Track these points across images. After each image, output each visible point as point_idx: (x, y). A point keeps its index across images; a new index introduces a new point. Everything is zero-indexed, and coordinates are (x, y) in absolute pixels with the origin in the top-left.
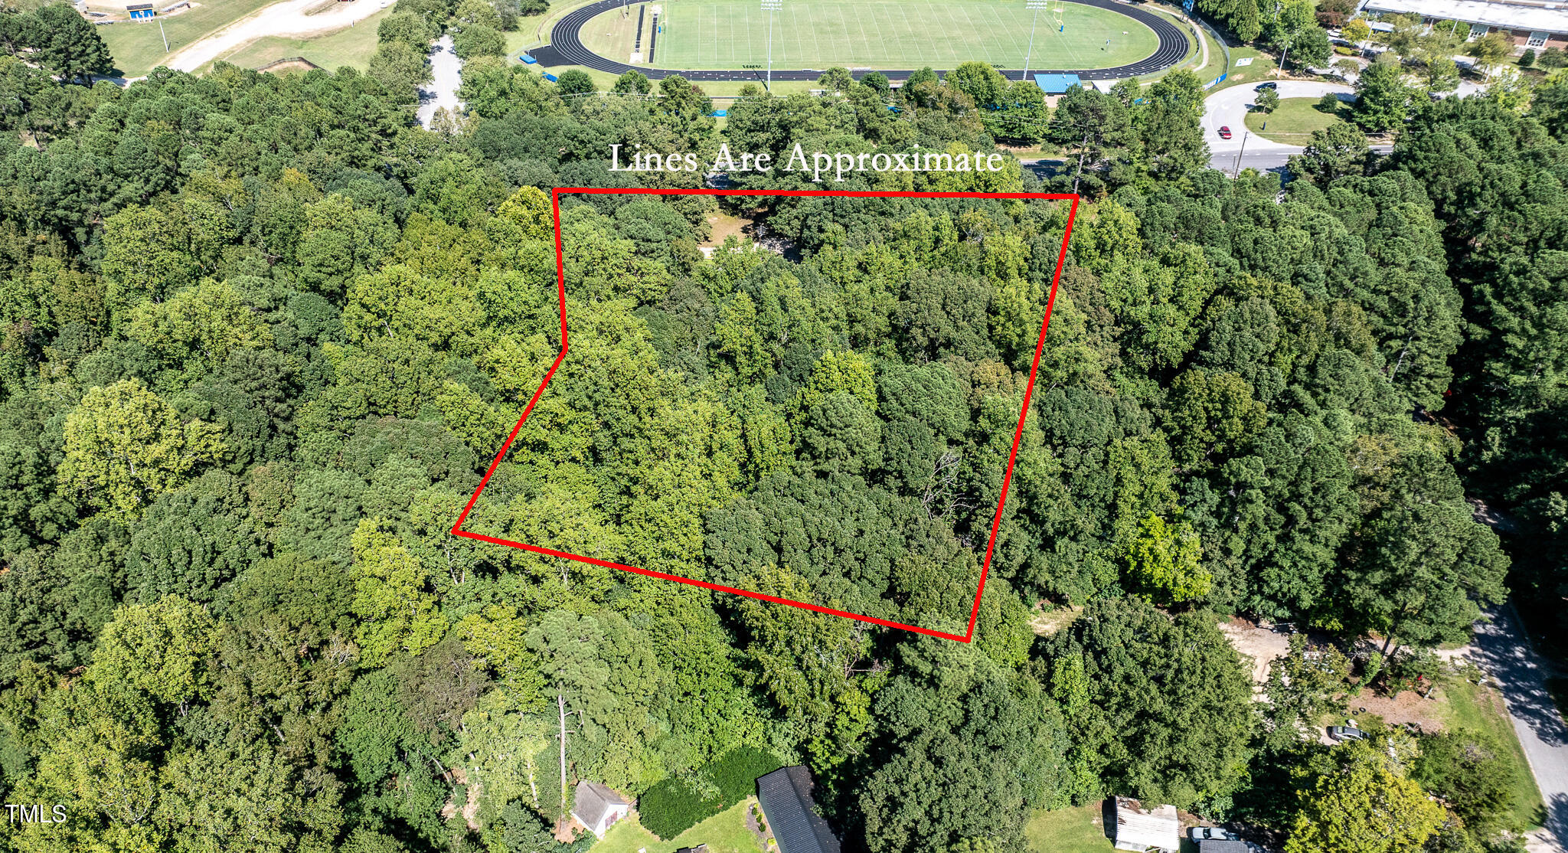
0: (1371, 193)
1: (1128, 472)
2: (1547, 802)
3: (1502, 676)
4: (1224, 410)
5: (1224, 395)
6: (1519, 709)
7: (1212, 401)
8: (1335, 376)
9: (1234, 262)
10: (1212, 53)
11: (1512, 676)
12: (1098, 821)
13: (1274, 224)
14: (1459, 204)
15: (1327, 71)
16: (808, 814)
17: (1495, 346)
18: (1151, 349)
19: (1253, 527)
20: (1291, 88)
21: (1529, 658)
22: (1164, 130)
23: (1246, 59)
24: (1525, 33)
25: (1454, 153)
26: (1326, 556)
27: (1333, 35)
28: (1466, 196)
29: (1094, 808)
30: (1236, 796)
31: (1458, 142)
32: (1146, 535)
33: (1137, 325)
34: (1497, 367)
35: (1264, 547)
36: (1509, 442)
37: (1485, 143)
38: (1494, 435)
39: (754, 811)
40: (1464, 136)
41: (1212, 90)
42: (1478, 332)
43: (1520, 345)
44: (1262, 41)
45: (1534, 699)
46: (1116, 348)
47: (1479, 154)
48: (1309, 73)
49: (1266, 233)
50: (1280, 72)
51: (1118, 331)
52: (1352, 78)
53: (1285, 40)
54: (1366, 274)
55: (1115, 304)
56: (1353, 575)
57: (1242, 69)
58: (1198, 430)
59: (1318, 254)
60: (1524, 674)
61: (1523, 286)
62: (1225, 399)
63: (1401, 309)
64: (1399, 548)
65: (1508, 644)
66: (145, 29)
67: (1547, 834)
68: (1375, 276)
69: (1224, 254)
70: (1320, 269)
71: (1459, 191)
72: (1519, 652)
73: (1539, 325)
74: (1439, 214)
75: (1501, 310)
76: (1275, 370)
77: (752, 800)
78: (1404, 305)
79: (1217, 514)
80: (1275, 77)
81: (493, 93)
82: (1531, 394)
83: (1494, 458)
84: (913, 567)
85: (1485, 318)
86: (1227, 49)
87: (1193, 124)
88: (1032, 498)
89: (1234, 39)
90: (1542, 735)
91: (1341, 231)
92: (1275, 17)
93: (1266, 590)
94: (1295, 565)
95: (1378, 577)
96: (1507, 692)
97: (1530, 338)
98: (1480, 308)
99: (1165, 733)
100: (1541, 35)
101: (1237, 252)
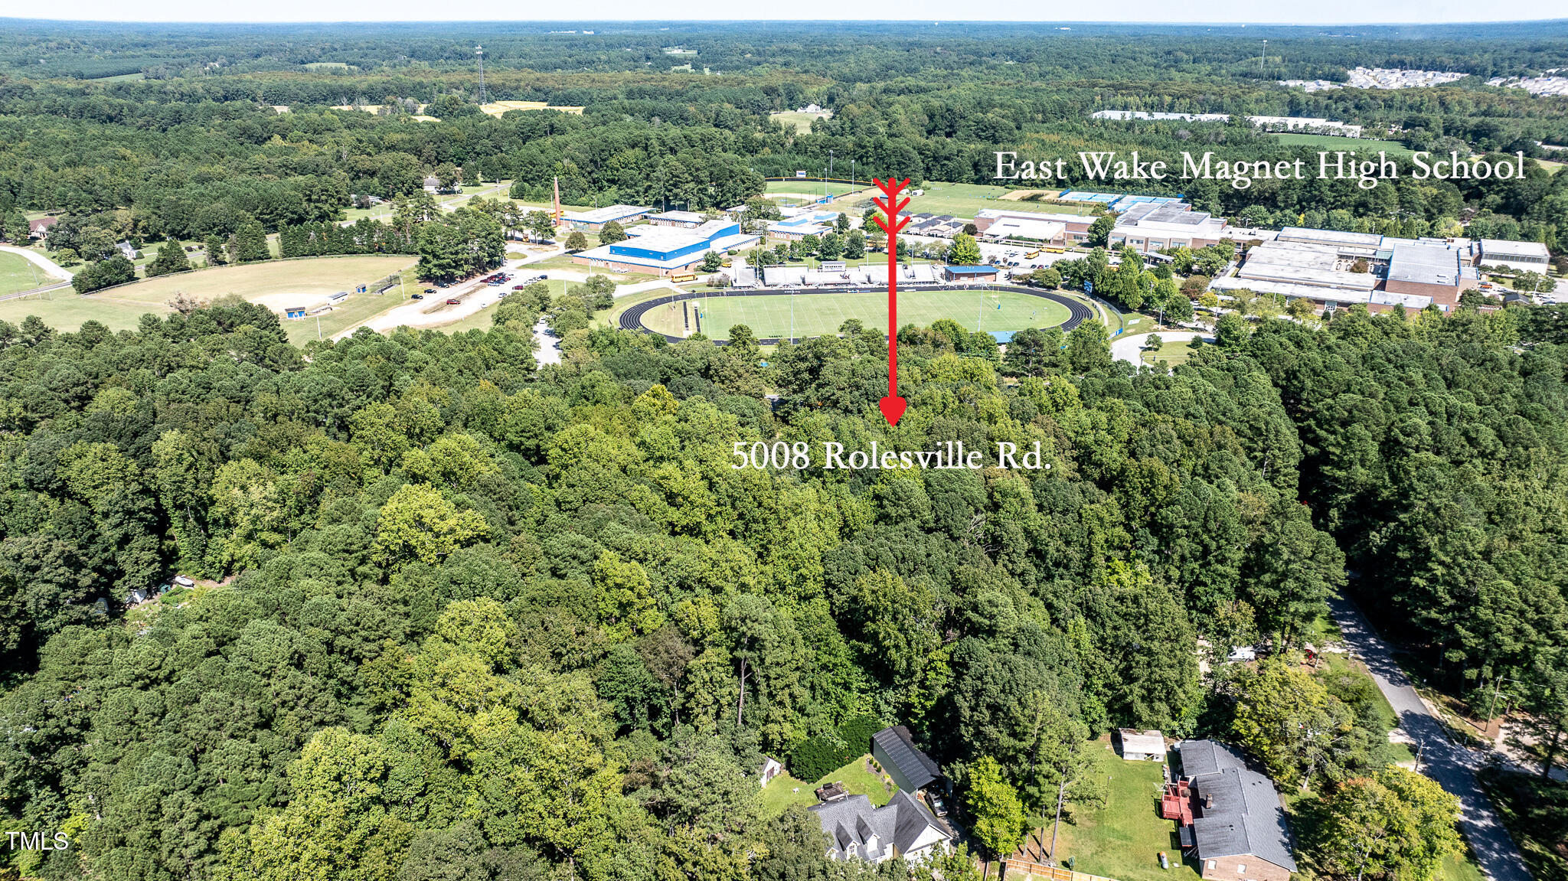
0: (1228, 370)
1: (1096, 527)
2: (1399, 715)
3: (1363, 654)
4: (1152, 482)
5: (1150, 471)
6: (1376, 670)
7: (1143, 477)
8: (1221, 467)
9: (1145, 410)
10: (1110, 318)
11: (1369, 654)
12: (1109, 747)
13: (1168, 388)
14: (1288, 379)
15: (1193, 325)
16: (913, 751)
17: (1324, 457)
18: (1098, 465)
19: (1183, 558)
20: (1168, 336)
21: (1379, 643)
22: (1084, 354)
23: (1135, 319)
24: (1322, 302)
25: (1280, 351)
26: (1234, 573)
27: (1194, 304)
28: (1292, 375)
29: (1105, 737)
30: (1199, 719)
31: (1281, 344)
32: (1114, 572)
33: (1086, 447)
34: (1327, 469)
35: (1192, 572)
36: (1344, 515)
37: (1298, 344)
38: (1334, 513)
39: (871, 762)
40: (1284, 340)
41: (1114, 339)
42: (1312, 450)
43: (1338, 452)
44: (1143, 309)
45: (1385, 664)
46: (1075, 465)
47: (1296, 351)
48: (1182, 327)
49: (1165, 392)
50: (1161, 327)
51: (1075, 453)
52: (1210, 328)
53: (1161, 307)
54: (1231, 410)
55: (1072, 435)
56: (1252, 581)
57: (1133, 326)
58: (1138, 496)
59: (1198, 401)
60: (1377, 652)
61: (1333, 417)
62: (1152, 474)
63: (1258, 432)
64: (1277, 554)
65: (1364, 638)
66: (301, 325)
67: (1400, 731)
68: (1238, 412)
69: (1139, 406)
70: (1202, 410)
71: (1286, 372)
72: (1372, 641)
73: (1347, 439)
74: (1276, 385)
75: (1323, 433)
76: (1182, 469)
77: (869, 756)
78: (1259, 429)
79: (1158, 552)
80: (1157, 330)
81: (606, 342)
82: (1350, 484)
83: (1336, 527)
84: (966, 571)
85: (1316, 441)
86: (1121, 315)
87: (1104, 350)
88: (1034, 540)
89: (1124, 308)
90: (1392, 681)
91: (1211, 388)
92: (1151, 292)
93: (1199, 604)
94: (1214, 582)
95: (1267, 578)
96: (1367, 662)
97: (1343, 447)
98: (1310, 436)
99: (1144, 659)
100: (1331, 302)
101: (1147, 405)
